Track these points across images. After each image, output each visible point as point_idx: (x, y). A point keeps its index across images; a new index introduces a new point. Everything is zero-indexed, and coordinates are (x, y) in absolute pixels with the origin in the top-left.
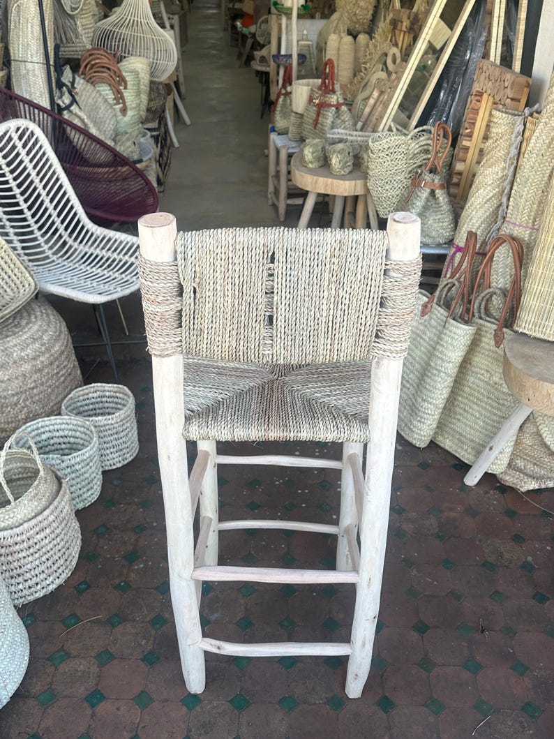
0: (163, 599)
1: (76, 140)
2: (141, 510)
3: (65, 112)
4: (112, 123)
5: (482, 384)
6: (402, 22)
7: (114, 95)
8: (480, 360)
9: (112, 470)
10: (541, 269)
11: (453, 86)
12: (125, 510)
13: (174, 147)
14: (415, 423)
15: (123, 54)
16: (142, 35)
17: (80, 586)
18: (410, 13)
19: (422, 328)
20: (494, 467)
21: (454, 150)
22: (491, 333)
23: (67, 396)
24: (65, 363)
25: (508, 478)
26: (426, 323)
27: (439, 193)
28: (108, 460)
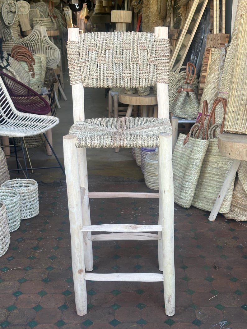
0: (52, 261)
1: (9, 84)
2: (41, 233)
3: (4, 69)
4: (27, 79)
5: (214, 170)
6: (174, 35)
7: (28, 67)
8: (213, 159)
9: (25, 219)
10: (232, 99)
11: (197, 51)
12: (32, 233)
13: (58, 108)
14: (183, 194)
15: (33, 53)
16: (43, 44)
17: (10, 258)
18: (178, 30)
19: (184, 150)
20: (223, 209)
21: (199, 80)
22: (216, 144)
23: (3, 183)
24: (3, 166)
25: (230, 215)
26: (186, 147)
27: (191, 93)
28: (23, 214)
